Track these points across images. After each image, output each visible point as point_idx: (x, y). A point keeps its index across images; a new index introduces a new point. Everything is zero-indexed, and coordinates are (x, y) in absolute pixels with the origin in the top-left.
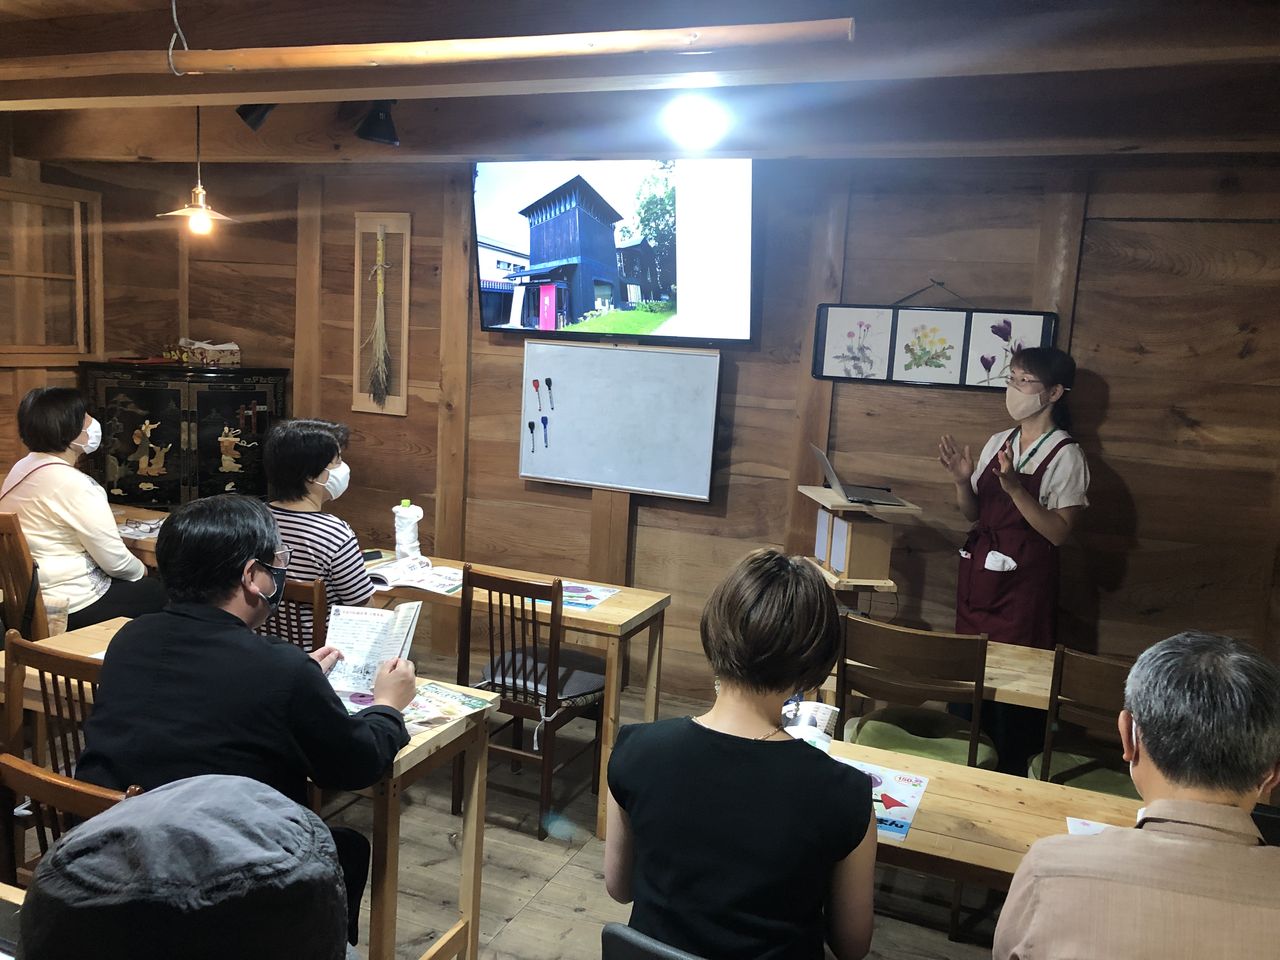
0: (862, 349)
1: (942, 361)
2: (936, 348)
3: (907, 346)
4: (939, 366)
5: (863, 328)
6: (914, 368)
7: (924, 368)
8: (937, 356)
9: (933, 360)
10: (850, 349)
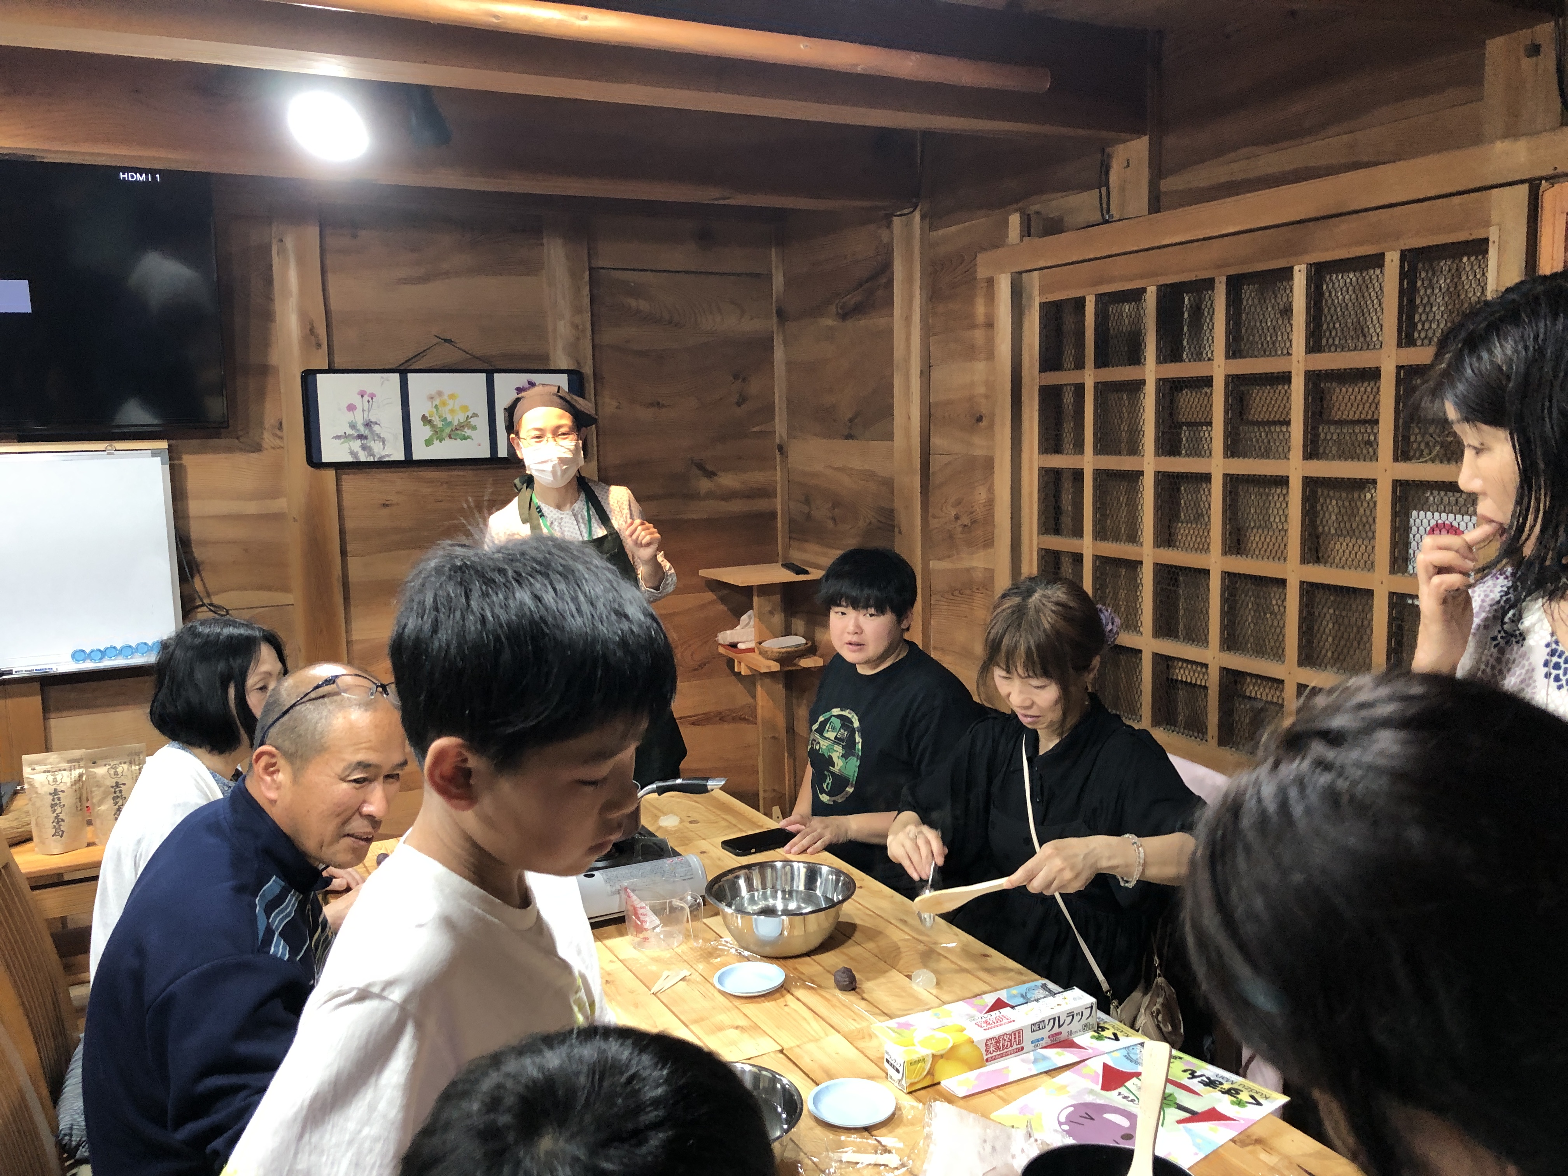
0: (368, 424)
1: (468, 432)
2: (458, 418)
3: (424, 418)
4: (465, 438)
5: (366, 398)
6: (436, 442)
7: (447, 442)
8: (461, 427)
9: (457, 432)
10: (353, 426)
